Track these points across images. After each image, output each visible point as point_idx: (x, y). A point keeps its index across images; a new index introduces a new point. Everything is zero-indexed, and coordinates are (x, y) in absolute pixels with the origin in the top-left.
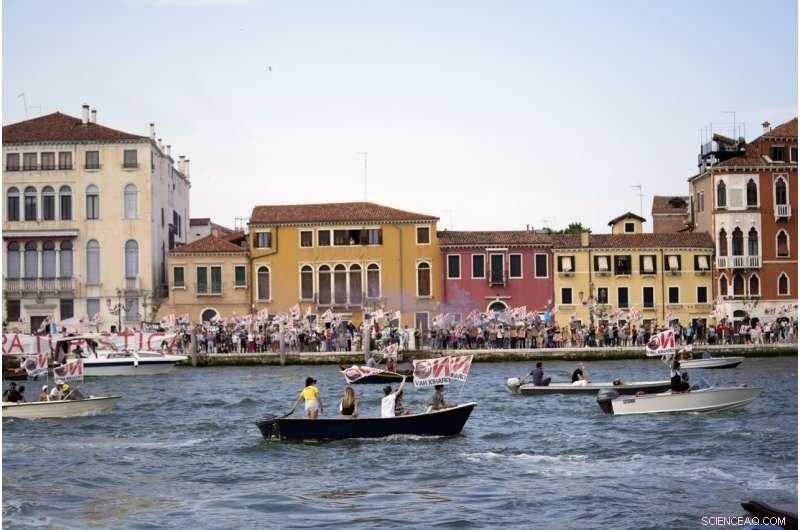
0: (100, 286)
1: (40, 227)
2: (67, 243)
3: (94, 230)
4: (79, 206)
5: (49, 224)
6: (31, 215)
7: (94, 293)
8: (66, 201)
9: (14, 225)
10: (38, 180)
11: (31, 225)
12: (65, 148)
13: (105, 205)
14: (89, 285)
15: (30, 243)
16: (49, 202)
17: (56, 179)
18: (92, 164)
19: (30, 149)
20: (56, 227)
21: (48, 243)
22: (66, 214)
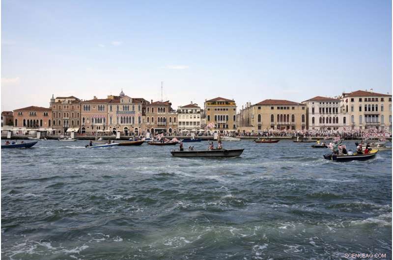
0: (384, 124)
1: (371, 112)
2: (377, 116)
3: (382, 113)
4: (379, 109)
5: (373, 112)
6: (369, 110)
7: (383, 125)
8: (377, 108)
9: (366, 112)
10: (371, 103)
11: (369, 112)
12: (377, 97)
13: (385, 108)
14: (382, 124)
15: (370, 116)
16: (373, 108)
17: (375, 103)
18: (382, 100)
19: (369, 97)
20: (375, 112)
21: (373, 116)
22: (377, 110)
